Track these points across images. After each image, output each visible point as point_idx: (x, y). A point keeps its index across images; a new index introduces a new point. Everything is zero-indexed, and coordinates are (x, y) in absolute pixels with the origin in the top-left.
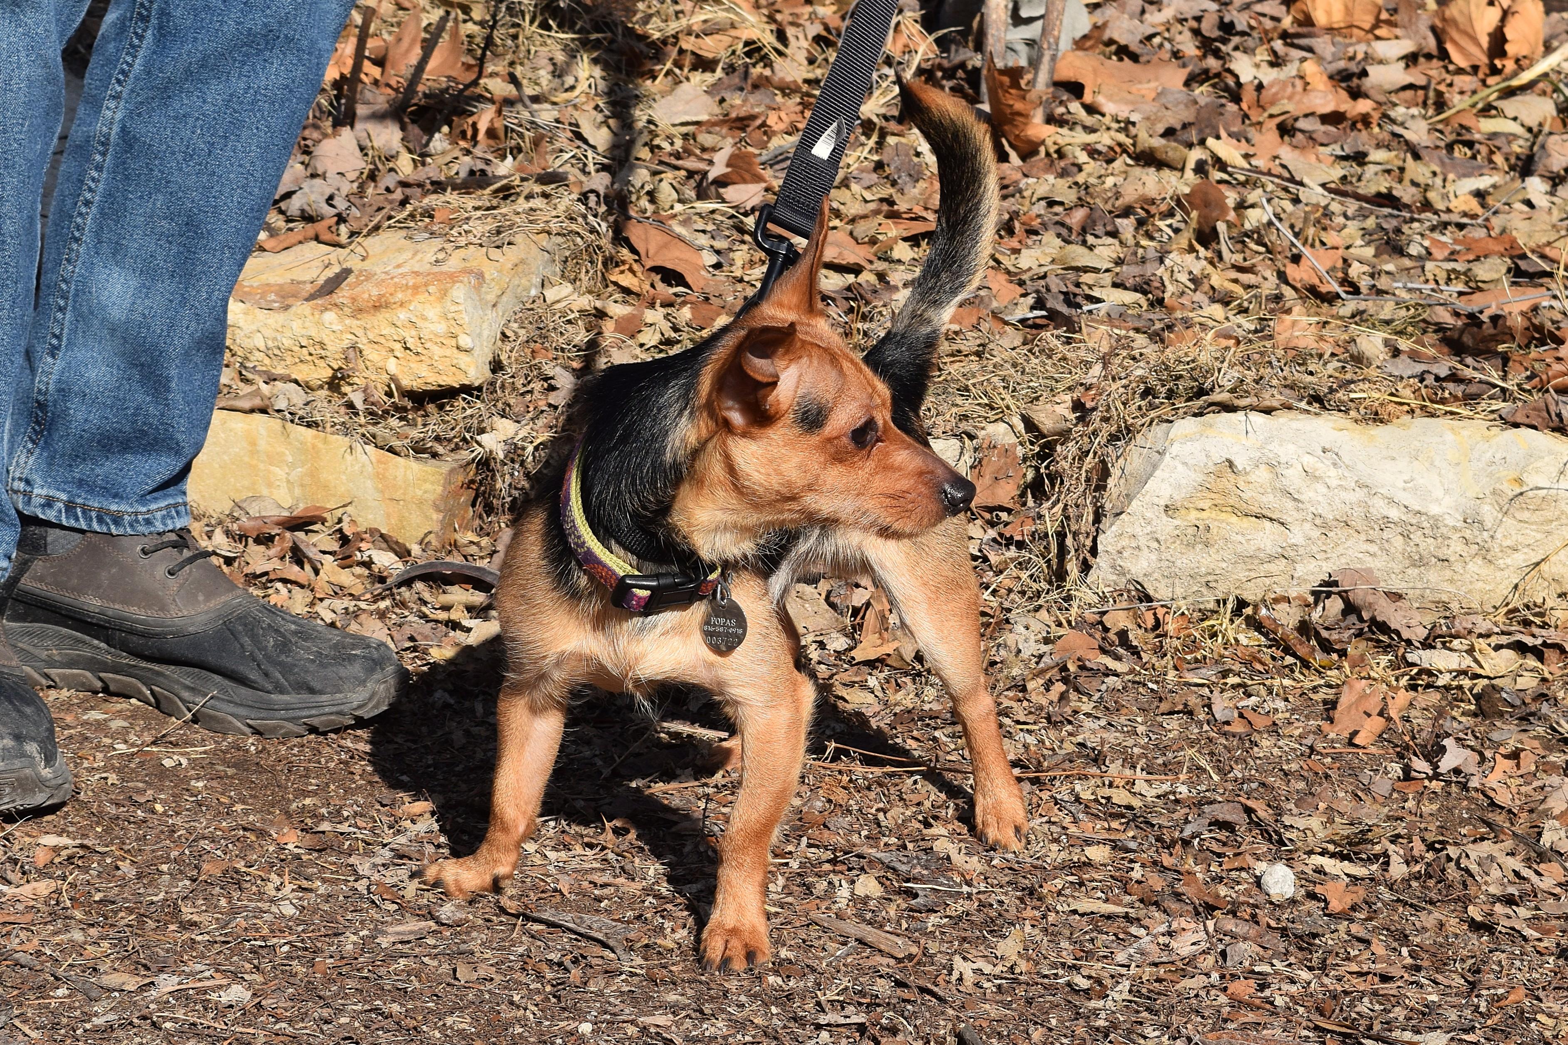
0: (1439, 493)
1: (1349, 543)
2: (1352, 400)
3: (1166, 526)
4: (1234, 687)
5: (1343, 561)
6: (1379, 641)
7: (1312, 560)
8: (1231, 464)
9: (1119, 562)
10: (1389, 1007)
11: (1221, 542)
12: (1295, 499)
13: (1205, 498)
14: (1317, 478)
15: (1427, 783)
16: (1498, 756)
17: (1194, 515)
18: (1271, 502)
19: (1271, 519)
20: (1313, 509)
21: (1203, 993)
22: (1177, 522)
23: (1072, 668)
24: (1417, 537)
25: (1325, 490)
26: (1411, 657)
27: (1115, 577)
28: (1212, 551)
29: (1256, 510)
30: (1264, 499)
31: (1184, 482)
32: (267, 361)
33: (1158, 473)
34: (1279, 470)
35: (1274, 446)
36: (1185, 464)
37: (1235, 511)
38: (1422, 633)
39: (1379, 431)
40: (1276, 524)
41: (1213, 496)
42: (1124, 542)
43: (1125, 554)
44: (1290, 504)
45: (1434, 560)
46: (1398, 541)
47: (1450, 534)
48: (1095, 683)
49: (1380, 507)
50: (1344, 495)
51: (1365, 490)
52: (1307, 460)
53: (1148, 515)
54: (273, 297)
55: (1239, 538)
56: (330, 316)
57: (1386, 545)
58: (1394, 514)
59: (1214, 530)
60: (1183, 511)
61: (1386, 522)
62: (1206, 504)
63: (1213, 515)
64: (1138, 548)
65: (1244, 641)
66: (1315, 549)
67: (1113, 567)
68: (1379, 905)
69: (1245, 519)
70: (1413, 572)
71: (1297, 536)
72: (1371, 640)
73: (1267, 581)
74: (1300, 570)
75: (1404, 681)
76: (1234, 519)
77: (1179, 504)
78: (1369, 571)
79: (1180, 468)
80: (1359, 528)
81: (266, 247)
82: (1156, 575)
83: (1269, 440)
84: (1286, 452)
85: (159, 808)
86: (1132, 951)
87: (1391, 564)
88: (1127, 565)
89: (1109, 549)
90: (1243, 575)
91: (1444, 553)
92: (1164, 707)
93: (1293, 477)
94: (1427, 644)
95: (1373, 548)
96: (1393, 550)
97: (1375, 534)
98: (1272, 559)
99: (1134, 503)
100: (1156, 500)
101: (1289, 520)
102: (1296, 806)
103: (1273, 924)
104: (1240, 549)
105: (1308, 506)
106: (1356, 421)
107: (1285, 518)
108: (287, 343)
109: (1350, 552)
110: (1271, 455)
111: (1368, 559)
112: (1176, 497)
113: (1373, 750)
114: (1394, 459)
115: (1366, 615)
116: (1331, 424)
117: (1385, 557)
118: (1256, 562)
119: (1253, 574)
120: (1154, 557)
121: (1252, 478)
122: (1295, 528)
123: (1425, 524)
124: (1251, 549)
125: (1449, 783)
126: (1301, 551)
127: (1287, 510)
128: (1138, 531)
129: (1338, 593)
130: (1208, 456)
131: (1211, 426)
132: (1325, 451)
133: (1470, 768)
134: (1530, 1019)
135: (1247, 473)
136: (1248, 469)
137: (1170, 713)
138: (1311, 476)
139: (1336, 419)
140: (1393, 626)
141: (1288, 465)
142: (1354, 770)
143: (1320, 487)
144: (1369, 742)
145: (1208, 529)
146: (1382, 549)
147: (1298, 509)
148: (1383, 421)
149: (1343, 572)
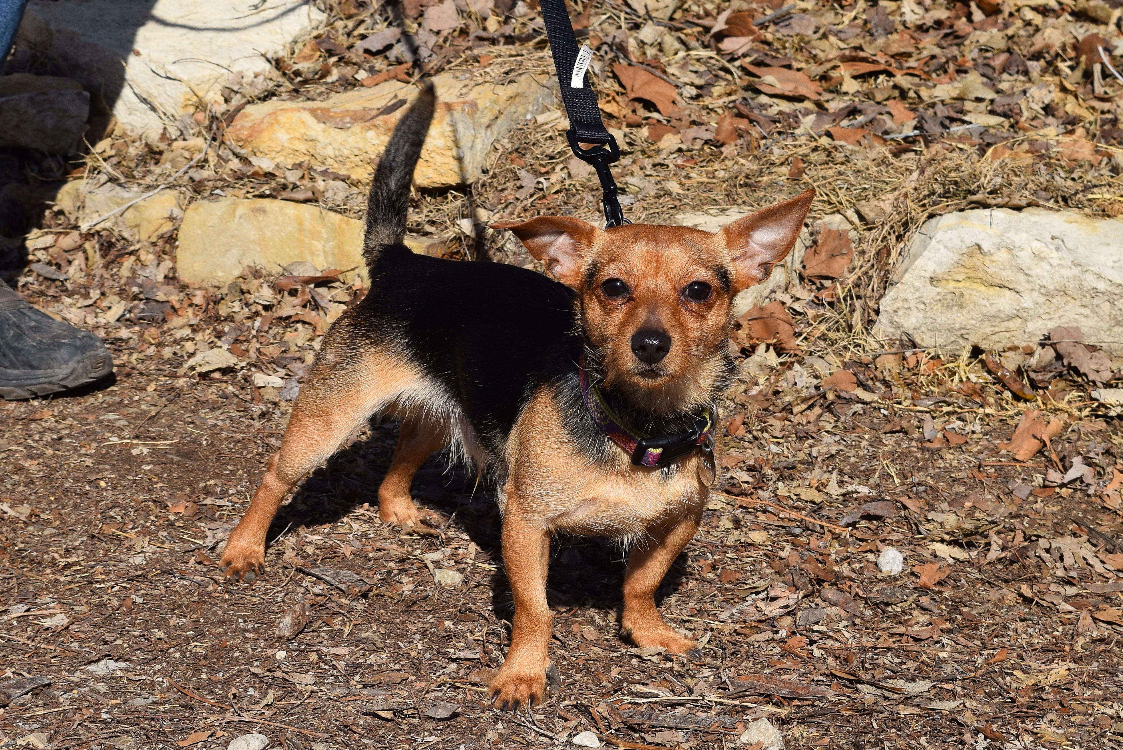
1: (1067, 308)
2: (1090, 200)
3: (931, 292)
4: (949, 414)
5: (1063, 320)
6: (1074, 381)
7: (1040, 320)
8: (979, 247)
9: (896, 318)
10: (904, 660)
11: (971, 306)
12: (1026, 274)
13: (960, 272)
14: (1042, 259)
15: (1058, 490)
16: (1116, 472)
17: (952, 285)
18: (1009, 275)
19: (1010, 289)
20: (1039, 282)
21: (764, 645)
22: (939, 290)
23: (831, 397)
24: (1120, 303)
25: (1049, 268)
26: (1095, 394)
27: (892, 330)
28: (965, 311)
29: (998, 282)
30: (1004, 274)
31: (945, 260)
32: (336, 165)
33: (926, 253)
34: (1014, 252)
35: (1011, 235)
36: (946, 246)
37: (983, 282)
38: (1107, 376)
39: (1104, 225)
40: (1013, 293)
41: (967, 271)
42: (899, 304)
43: (900, 313)
44: (1022, 278)
46: (1106, 307)
48: (846, 408)
49: (1090, 281)
50: (1063, 271)
51: (1080, 268)
52: (1036, 245)
53: (917, 284)
54: (348, 119)
55: (985, 302)
57: (1097, 309)
58: (1101, 286)
59: (967, 297)
60: (944, 282)
61: (1095, 292)
62: (960, 277)
63: (968, 285)
64: (909, 308)
65: (973, 378)
66: (1041, 311)
67: (891, 322)
68: (963, 581)
69: (991, 289)
70: (1118, 329)
71: (1027, 301)
72: (1066, 380)
73: (1008, 335)
74: (1031, 327)
75: (1086, 412)
76: (983, 288)
77: (940, 277)
78: (1078, 329)
79: (943, 250)
80: (1075, 296)
81: (365, 83)
82: (923, 329)
83: (1007, 230)
84: (1019, 238)
85: (103, 484)
86: (734, 611)
87: (1101, 324)
88: (901, 321)
89: (888, 309)
90: (988, 330)
92: (888, 427)
93: (1025, 258)
94: (1107, 385)
95: (1086, 311)
96: (1102, 313)
97: (1087, 301)
98: (1010, 318)
99: (907, 276)
100: (923, 273)
101: (1022, 289)
102: (949, 504)
103: (861, 593)
104: (984, 310)
105: (1035, 279)
106: (1087, 215)
107: (1019, 288)
108: (346, 152)
109: (1069, 314)
110: (1009, 241)
111: (1082, 319)
112: (938, 271)
113: (1030, 464)
114: (1108, 245)
115: (1066, 362)
116: (1064, 218)
117: (1096, 318)
118: (998, 320)
119: (997, 329)
120: (921, 315)
121: (995, 258)
122: (1026, 296)
124: (993, 311)
125: (1075, 490)
126: (1031, 313)
127: (1020, 281)
128: (909, 296)
129: (1051, 345)
130: (962, 241)
131: (966, 219)
132: (1053, 238)
133: (1089, 479)
134: (1007, 674)
135: (991, 255)
136: (992, 251)
137: (892, 432)
138: (1038, 257)
139: (1072, 214)
140: (1082, 371)
141: (1021, 249)
142: (1007, 479)
143: (1045, 265)
144: (1027, 457)
145: (962, 295)
146: (1093, 312)
147: (1028, 282)
148: (1109, 216)
149: (1056, 329)
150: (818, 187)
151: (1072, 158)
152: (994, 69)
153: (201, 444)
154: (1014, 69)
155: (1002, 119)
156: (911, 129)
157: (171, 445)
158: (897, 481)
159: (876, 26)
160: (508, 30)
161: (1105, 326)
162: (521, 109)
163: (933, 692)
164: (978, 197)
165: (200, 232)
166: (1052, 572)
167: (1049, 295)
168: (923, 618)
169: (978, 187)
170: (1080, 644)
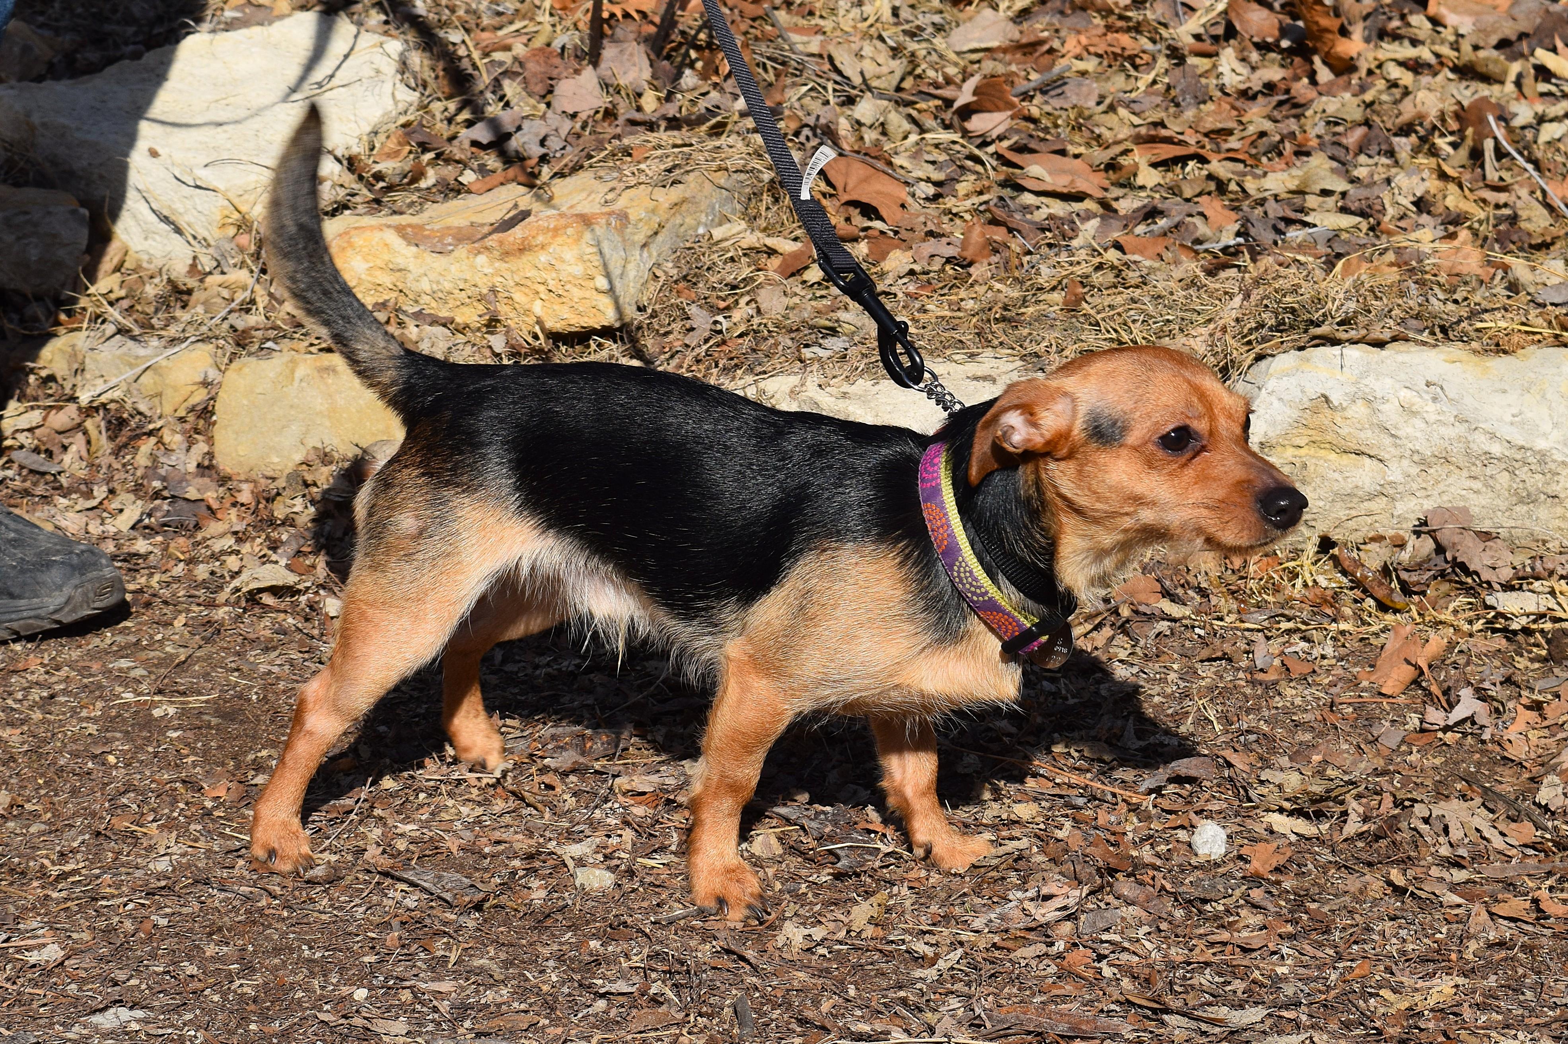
0: (1547, 427)
1: (1450, 480)
2: (1478, 330)
4: (1289, 632)
5: (1445, 498)
6: (1461, 583)
7: (1412, 498)
8: (1327, 400)
10: (1229, 979)
11: (1318, 480)
12: (1393, 435)
13: (1300, 435)
14: (1414, 414)
15: (1440, 735)
16: (1520, 708)
17: (1290, 452)
18: (1369, 438)
19: (1370, 456)
20: (1410, 445)
23: (1125, 612)
24: (1523, 473)
25: (1423, 425)
26: (1490, 600)
28: (1309, 489)
29: (1354, 446)
30: (1362, 435)
31: (1279, 418)
32: (434, 304)
34: (1375, 405)
35: (1370, 381)
36: (1280, 399)
37: (1333, 447)
38: (1506, 574)
39: (1499, 364)
40: (1375, 462)
41: (1310, 432)
44: (1387, 441)
45: (1543, 497)
46: (1504, 478)
47: (1559, 470)
48: (1146, 627)
49: (1482, 442)
50: (1443, 430)
51: (1466, 425)
52: (1405, 394)
54: (449, 240)
55: (1336, 475)
56: (482, 259)
57: (1491, 482)
58: (1496, 449)
59: (1311, 468)
60: (1279, 449)
61: (1488, 458)
62: (1302, 442)
63: (1312, 452)
65: (1323, 581)
66: (1415, 486)
68: (1310, 866)
69: (1345, 456)
70: (1521, 509)
71: (1394, 473)
72: (1450, 581)
73: (1369, 520)
74: (1400, 508)
75: (1479, 625)
76: (1333, 456)
77: (1274, 442)
78: (1465, 510)
79: (1276, 404)
80: (1461, 465)
81: (473, 189)
83: (1364, 374)
84: (1382, 386)
85: (112, 759)
86: (993, 916)
87: (1498, 502)
90: (1342, 514)
91: (1553, 489)
92: (1205, 653)
93: (1390, 412)
94: (1508, 587)
95: (1477, 485)
96: (1498, 487)
97: (1478, 470)
98: (1371, 497)
101: (1387, 456)
102: (1291, 759)
103: (1168, 886)
104: (1336, 487)
105: (1405, 442)
106: (1475, 351)
107: (1383, 455)
108: (447, 286)
109: (1452, 490)
110: (1367, 390)
111: (1472, 496)
112: (1270, 434)
113: (1402, 700)
114: (1504, 392)
115: (1449, 557)
116: (1443, 356)
117: (1491, 494)
118: (1356, 500)
119: (1354, 513)
121: (1349, 413)
122: (1393, 465)
123: (1531, 460)
124: (1348, 487)
125: (1465, 735)
126: (1401, 488)
127: (1384, 445)
129: (1428, 533)
130: (1303, 392)
131: (1308, 360)
132: (1428, 384)
133: (1482, 719)
134: (1371, 995)
135: (1344, 409)
136: (1345, 404)
137: (1210, 660)
138: (1408, 411)
139: (1455, 350)
140: (1472, 568)
141: (1385, 400)
142: (1371, 721)
143: (1418, 423)
144: (1397, 691)
145: (1305, 466)
146: (1486, 486)
147: (1396, 446)
148: (1505, 352)
149: (1435, 510)
150: (1103, 319)
151: (1455, 271)
152: (1347, 149)
153: (250, 700)
154: (1374, 149)
155: (1359, 219)
156: (1232, 236)
157: (207, 702)
158: (1218, 727)
159: (1183, 92)
160: (671, 110)
161: (1503, 504)
162: (689, 221)
163: (1269, 1022)
164: (1324, 329)
165: (245, 402)
166: (1433, 850)
167: (1424, 464)
168: (1255, 920)
169: (1324, 315)
170: (1471, 950)
